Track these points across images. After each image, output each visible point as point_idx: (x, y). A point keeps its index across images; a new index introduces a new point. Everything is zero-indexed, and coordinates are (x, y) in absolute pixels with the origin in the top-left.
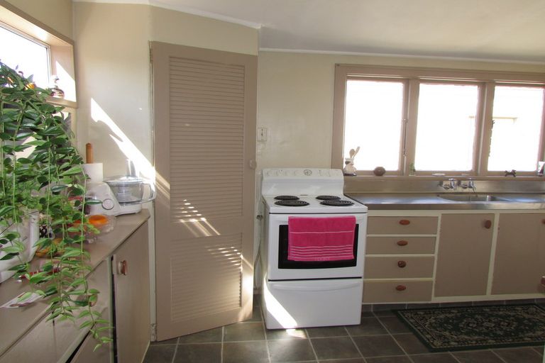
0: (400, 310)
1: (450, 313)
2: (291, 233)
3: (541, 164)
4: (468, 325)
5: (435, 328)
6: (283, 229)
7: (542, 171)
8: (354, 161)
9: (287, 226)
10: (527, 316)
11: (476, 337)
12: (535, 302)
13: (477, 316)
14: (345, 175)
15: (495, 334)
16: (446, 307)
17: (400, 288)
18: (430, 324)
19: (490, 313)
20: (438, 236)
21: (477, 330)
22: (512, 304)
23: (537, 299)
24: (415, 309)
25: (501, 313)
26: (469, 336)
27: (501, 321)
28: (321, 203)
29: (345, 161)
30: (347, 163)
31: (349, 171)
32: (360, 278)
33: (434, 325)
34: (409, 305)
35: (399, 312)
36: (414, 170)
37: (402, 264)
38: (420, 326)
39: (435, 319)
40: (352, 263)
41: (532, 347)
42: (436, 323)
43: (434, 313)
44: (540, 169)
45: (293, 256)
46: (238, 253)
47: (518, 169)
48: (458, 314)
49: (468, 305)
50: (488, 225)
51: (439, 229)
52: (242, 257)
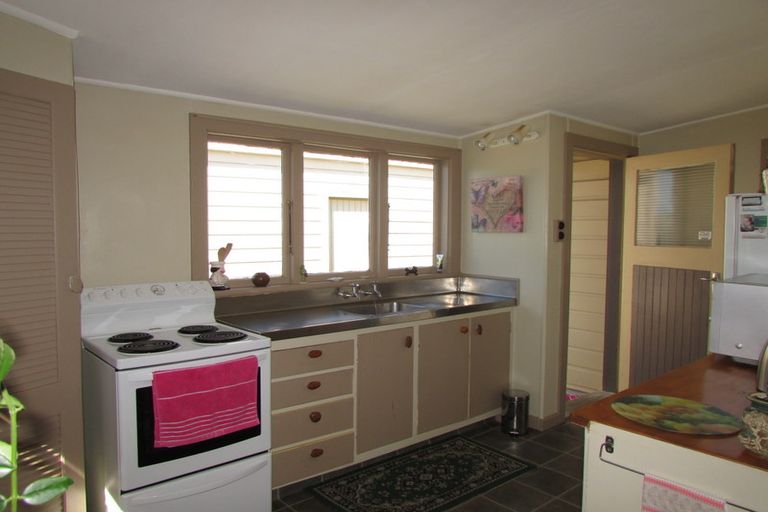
0: (316, 486)
1: (377, 472)
2: (159, 399)
3: (440, 257)
4: (405, 485)
5: (370, 501)
6: (144, 396)
7: (441, 267)
8: (226, 267)
9: (150, 389)
10: (459, 454)
11: (422, 500)
12: (459, 433)
13: (408, 469)
14: (215, 289)
15: (438, 489)
16: (370, 466)
17: (317, 453)
18: (362, 496)
19: (421, 459)
20: (355, 367)
21: (419, 489)
22: (437, 442)
23: (460, 429)
24: (333, 479)
25: (431, 457)
26: (413, 501)
27: (436, 469)
28: (196, 340)
29: (210, 266)
30: (214, 270)
31: (218, 281)
32: (267, 451)
33: (366, 497)
34: (325, 475)
35: (315, 489)
36: (306, 275)
37: (316, 417)
38: (351, 503)
39: (365, 487)
40: (255, 431)
41: (482, 495)
42: (368, 493)
43: (358, 478)
44: (439, 263)
45: (164, 439)
46: (56, 455)
47: (417, 265)
48: (388, 471)
49: (392, 456)
50: (409, 342)
51: (356, 357)
52: (62, 459)
